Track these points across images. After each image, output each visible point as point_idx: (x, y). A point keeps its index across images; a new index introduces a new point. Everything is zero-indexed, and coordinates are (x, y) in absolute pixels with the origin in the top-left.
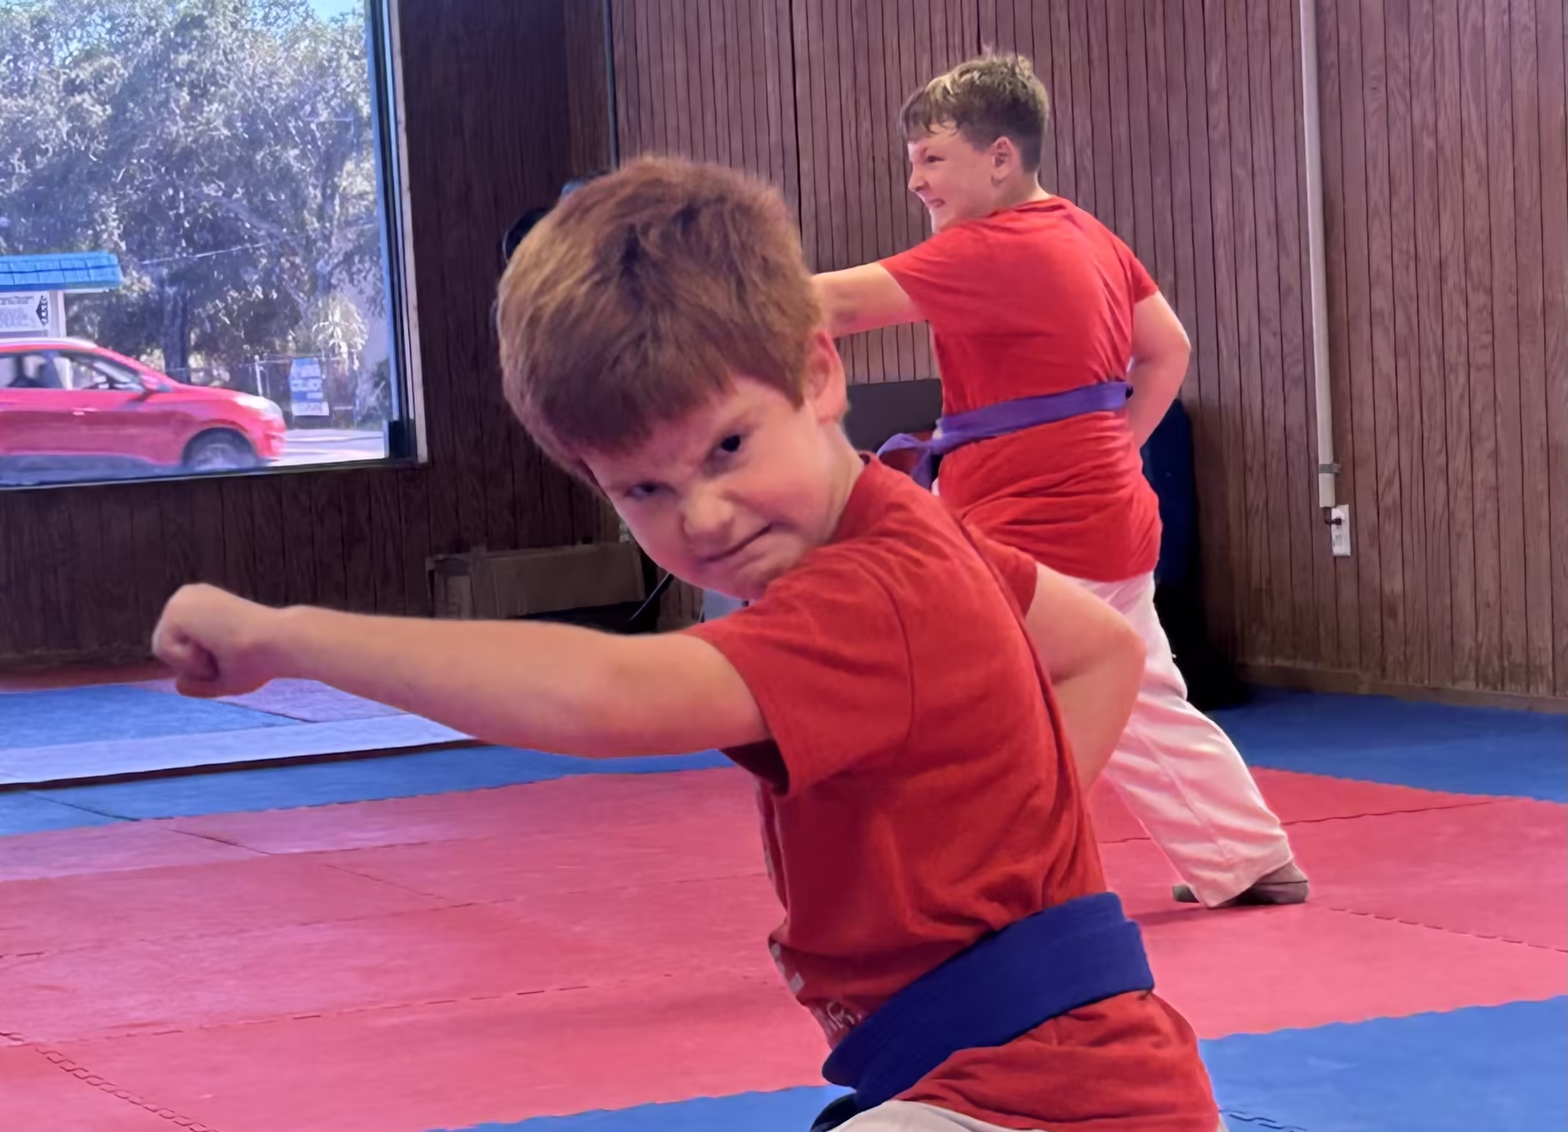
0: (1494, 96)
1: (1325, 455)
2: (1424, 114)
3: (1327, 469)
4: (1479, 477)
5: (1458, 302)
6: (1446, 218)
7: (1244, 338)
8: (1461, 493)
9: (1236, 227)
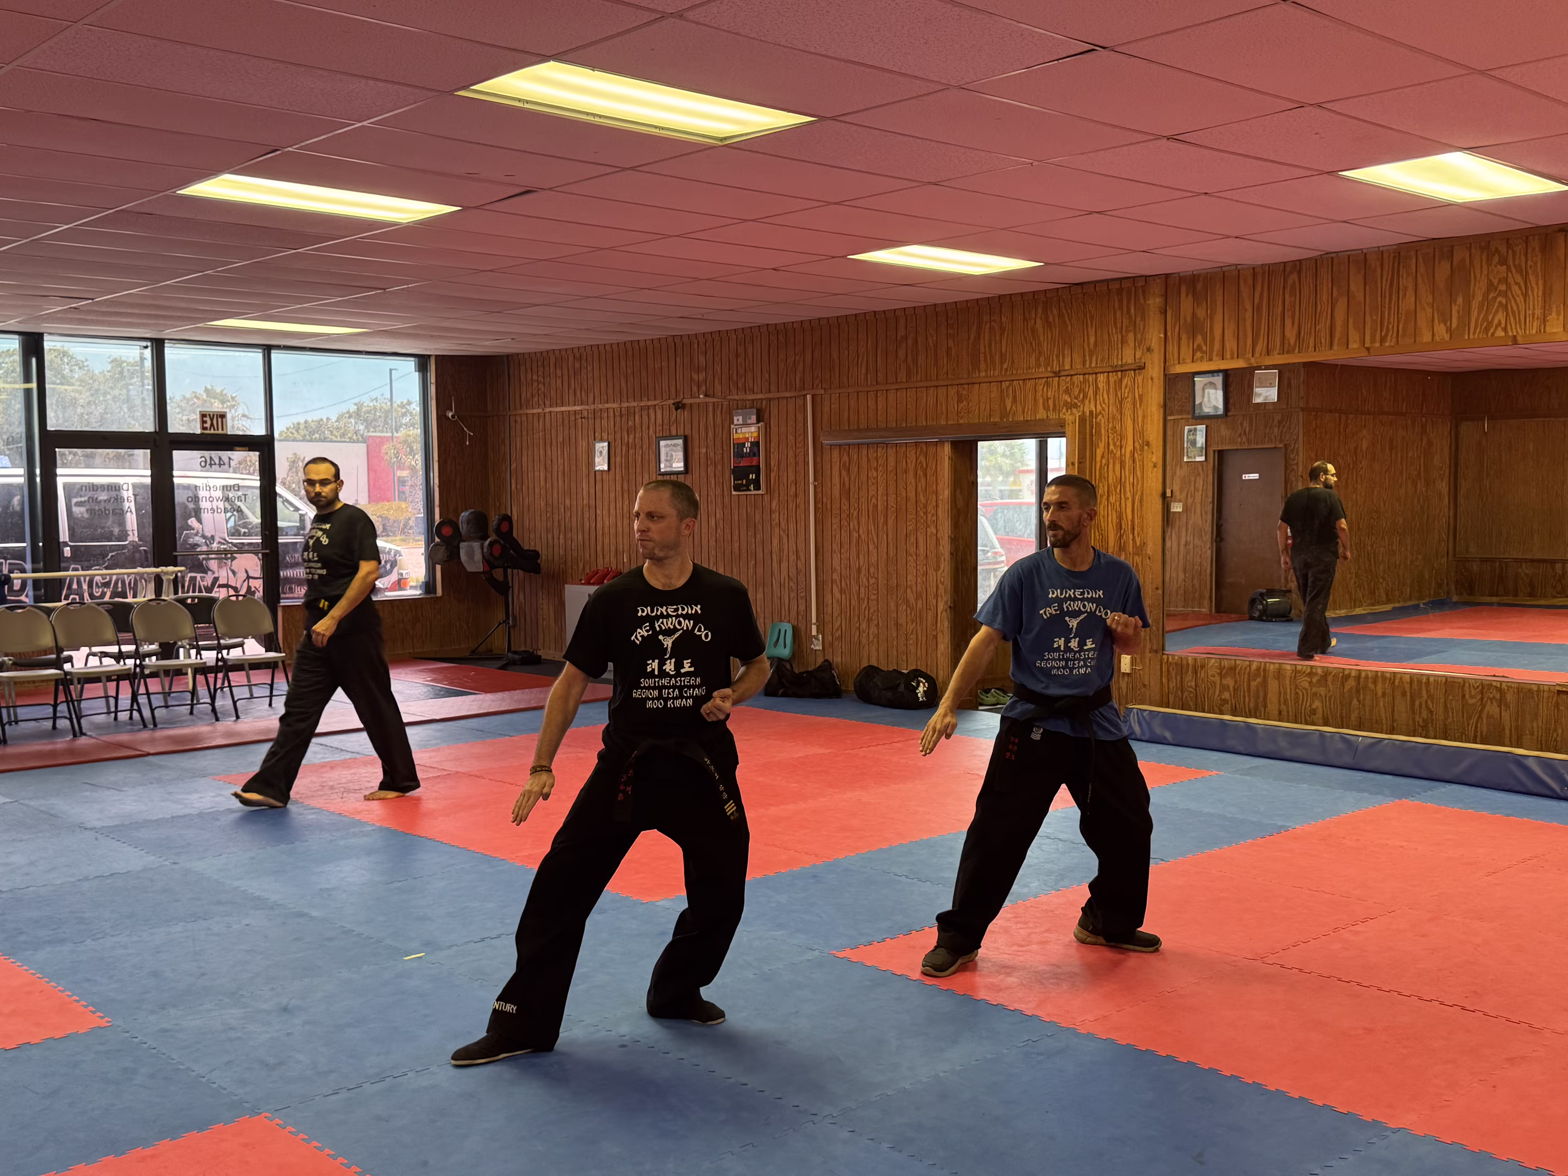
0: (880, 525)
1: (814, 620)
2: (854, 526)
3: (814, 624)
4: (871, 631)
5: (865, 580)
6: (861, 557)
7: (782, 583)
8: (864, 635)
9: (781, 550)
